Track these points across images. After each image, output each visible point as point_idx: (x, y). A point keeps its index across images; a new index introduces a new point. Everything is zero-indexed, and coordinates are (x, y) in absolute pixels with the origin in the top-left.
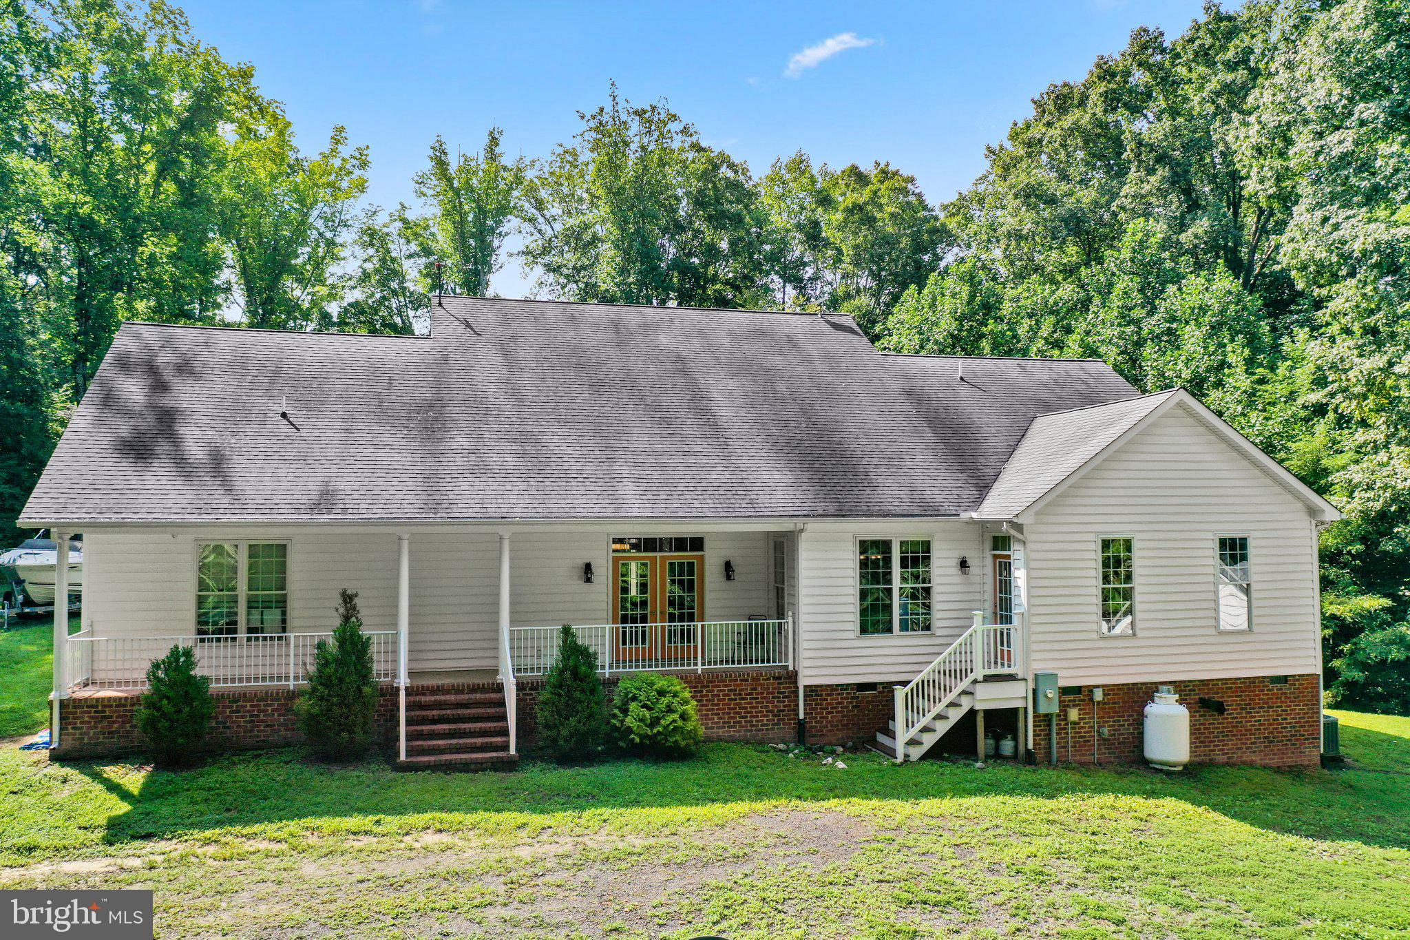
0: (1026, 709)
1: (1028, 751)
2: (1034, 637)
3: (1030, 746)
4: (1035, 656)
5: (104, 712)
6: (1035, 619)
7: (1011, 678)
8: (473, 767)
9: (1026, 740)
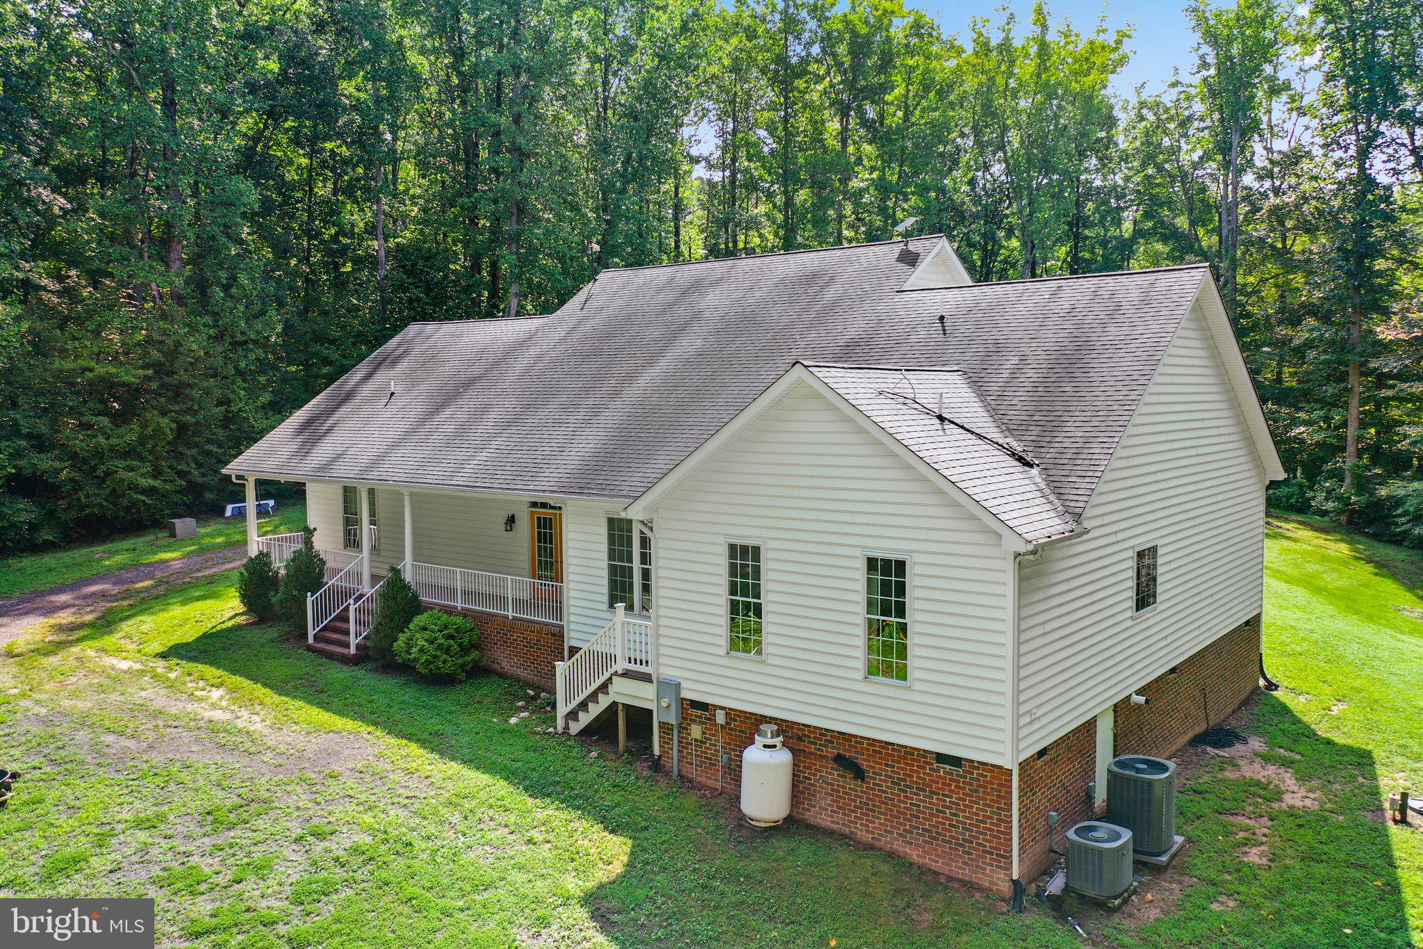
0: (651, 711)
3: (657, 752)
4: (663, 660)
7: (646, 678)
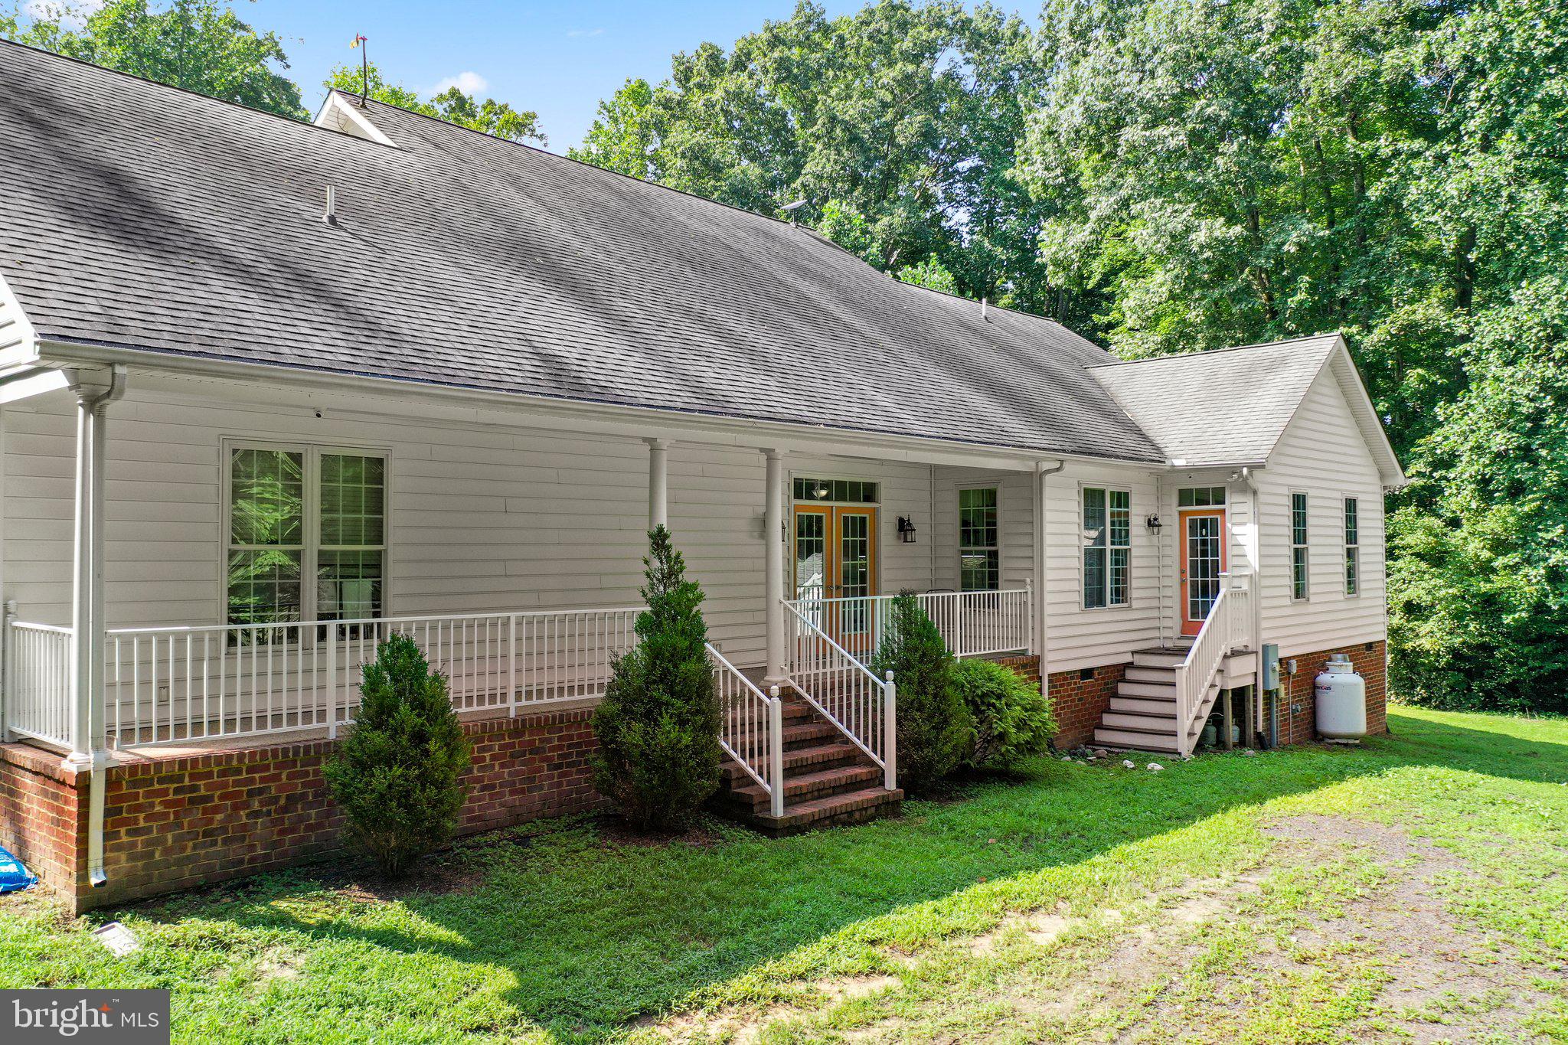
0: (1255, 685)
1: (1258, 735)
2: (1265, 603)
3: (1260, 729)
4: (1264, 624)
5: (194, 789)
6: (1265, 582)
8: (857, 815)
9: (1256, 723)
